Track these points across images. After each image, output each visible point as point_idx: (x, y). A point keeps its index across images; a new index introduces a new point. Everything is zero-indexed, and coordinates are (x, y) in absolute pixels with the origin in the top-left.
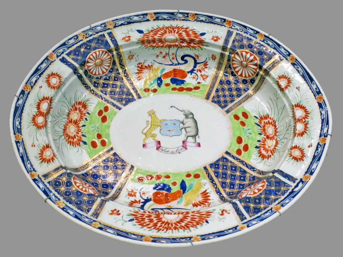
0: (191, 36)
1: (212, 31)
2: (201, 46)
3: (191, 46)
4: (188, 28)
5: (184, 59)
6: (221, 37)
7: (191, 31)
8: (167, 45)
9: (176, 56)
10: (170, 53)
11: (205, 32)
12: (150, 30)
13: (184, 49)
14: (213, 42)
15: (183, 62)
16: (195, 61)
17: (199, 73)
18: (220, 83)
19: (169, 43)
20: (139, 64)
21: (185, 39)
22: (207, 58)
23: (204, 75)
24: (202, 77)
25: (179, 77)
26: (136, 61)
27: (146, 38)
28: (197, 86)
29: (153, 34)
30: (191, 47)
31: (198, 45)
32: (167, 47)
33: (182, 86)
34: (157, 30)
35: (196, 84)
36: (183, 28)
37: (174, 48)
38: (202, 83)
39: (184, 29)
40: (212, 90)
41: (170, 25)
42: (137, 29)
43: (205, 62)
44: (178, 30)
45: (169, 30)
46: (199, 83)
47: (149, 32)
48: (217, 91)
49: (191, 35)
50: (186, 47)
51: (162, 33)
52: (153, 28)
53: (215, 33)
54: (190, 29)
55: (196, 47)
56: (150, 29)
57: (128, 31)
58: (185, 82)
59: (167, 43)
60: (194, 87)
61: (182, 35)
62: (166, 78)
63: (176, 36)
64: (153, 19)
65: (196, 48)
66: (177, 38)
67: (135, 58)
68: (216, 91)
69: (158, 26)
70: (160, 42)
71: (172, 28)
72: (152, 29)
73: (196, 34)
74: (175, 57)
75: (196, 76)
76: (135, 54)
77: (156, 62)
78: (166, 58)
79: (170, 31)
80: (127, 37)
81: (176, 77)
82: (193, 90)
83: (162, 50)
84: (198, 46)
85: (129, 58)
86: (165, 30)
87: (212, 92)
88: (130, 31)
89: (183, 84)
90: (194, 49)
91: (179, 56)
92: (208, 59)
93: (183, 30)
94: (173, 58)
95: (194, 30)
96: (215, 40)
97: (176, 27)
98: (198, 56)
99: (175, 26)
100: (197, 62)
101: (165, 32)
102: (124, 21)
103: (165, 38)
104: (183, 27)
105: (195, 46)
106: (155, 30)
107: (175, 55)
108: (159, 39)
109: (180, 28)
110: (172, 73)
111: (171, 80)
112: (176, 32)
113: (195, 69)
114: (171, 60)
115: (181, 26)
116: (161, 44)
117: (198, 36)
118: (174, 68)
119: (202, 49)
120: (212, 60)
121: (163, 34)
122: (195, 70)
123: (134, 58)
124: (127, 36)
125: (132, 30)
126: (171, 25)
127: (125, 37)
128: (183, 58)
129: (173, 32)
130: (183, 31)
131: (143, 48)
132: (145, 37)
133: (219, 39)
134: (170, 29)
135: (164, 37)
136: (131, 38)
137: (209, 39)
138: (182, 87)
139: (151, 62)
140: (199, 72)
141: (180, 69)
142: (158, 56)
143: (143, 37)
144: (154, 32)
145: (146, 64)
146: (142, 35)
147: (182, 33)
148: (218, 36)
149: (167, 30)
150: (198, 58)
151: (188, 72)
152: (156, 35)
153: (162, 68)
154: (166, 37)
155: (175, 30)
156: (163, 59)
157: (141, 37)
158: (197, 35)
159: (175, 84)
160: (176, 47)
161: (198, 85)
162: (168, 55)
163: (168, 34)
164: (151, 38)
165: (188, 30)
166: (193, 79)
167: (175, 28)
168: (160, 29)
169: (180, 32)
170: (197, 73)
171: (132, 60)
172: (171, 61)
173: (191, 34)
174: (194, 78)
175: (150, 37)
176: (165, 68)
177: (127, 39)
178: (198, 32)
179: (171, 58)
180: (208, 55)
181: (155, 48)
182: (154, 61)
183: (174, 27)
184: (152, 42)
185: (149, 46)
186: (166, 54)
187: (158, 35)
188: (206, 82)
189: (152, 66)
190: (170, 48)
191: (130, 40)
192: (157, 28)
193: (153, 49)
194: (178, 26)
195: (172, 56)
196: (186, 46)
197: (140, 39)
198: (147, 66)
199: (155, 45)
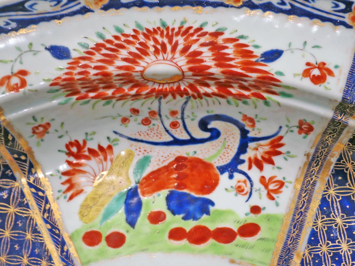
0: (232, 63)
1: (305, 43)
2: (265, 95)
3: (230, 94)
4: (222, 34)
5: (209, 127)
6: (336, 67)
7: (230, 45)
8: (153, 90)
9: (183, 118)
10: (165, 111)
11: (280, 48)
12: (92, 45)
13: (207, 101)
14: (307, 84)
15: (207, 135)
16: (244, 133)
17: (255, 173)
18: (321, 207)
19: (156, 87)
20: (71, 144)
21: (213, 74)
22: (281, 127)
23: (271, 179)
24: (266, 186)
25: (193, 187)
26: (60, 137)
27: (80, 73)
28: (249, 221)
29: (102, 58)
30: (230, 98)
31: (254, 91)
32: (153, 98)
33: (204, 221)
34: (116, 42)
35: (246, 215)
36: (205, 34)
37: (174, 97)
38: (264, 208)
39: (207, 36)
40: (298, 236)
41: (158, 24)
42: (48, 45)
43: (275, 137)
44: (185, 40)
45: (156, 40)
46: (256, 210)
47: (88, 53)
48: (314, 239)
49: (231, 59)
50: (214, 98)
51: (130, 53)
52: (101, 36)
53: (315, 51)
54: (226, 35)
55: (247, 97)
56: (92, 41)
57: (19, 53)
58: (211, 208)
59: (151, 86)
60: (239, 225)
61: (202, 61)
62: (154, 191)
63: (180, 64)
64: (101, 4)
65: (248, 100)
66: (183, 72)
67: (57, 131)
68: (310, 242)
69: (118, 30)
70: (125, 83)
71: (168, 33)
72: (101, 41)
73: (249, 54)
74: (180, 121)
75: (245, 182)
76: (53, 120)
77: (121, 135)
78: (151, 125)
79: (159, 47)
80: (15, 75)
81: (185, 187)
82: (239, 239)
83: (137, 105)
84: (254, 95)
85: (34, 132)
86: (141, 44)
87: (297, 243)
88: (26, 52)
89: (205, 216)
90: (240, 103)
91: (192, 117)
92: (284, 129)
93: (203, 40)
94: (174, 125)
95: (241, 41)
96: (317, 80)
97: (180, 28)
98: (251, 120)
99: (176, 26)
100: (250, 135)
101: (144, 51)
102: (6, 19)
103: (142, 72)
104: (206, 29)
105: (246, 93)
106: (108, 46)
107: (179, 116)
108: (122, 75)
109: (192, 35)
110: (171, 173)
111: (169, 199)
112: (180, 47)
113: (242, 157)
114: (168, 128)
115: (196, 26)
116: (131, 89)
117: (256, 63)
118: (178, 154)
119: (267, 103)
120: (300, 133)
121: (134, 59)
122: (243, 162)
123: (51, 130)
124: (16, 71)
125: (34, 48)
126: (164, 25)
127: (10, 74)
128: (203, 125)
129: (169, 48)
130: (203, 45)
131: (72, 105)
132: (75, 72)
133: (330, 73)
134: (158, 37)
135: (138, 69)
136: (27, 78)
137: (295, 75)
138: (203, 224)
139: (108, 138)
140: (254, 167)
141: (196, 156)
142: (125, 120)
143: (67, 74)
144: (104, 51)
145: (93, 145)
146: (64, 64)
147: (200, 53)
148: (324, 64)
149: (151, 43)
150: (253, 126)
151: (222, 170)
152: (111, 63)
153: (141, 156)
154: (145, 68)
155: (177, 44)
156: (145, 128)
157: (60, 74)
158: (254, 60)
159: (182, 216)
160: (182, 96)
161: (253, 219)
162: (158, 117)
163: (153, 57)
164: (96, 75)
165: (220, 40)
166: (236, 195)
167: (177, 34)
168: (125, 41)
169: (194, 47)
170: (249, 173)
171: (46, 135)
172: (167, 131)
173: (231, 56)
174: (240, 190)
175: (93, 72)
176: (150, 154)
177: (15, 80)
178: (256, 47)
179: (167, 124)
180: (288, 120)
181: (114, 100)
182: (115, 133)
183: (173, 29)
184: (101, 85)
185: (93, 98)
186: (152, 113)
187: (119, 63)
188: (277, 205)
189: (110, 147)
190: (161, 98)
191: (24, 83)
192: (117, 38)
193: (108, 103)
194: (186, 26)
195: (172, 119)
196: (214, 94)
197: (59, 78)
198: (96, 148)
199: (113, 94)
